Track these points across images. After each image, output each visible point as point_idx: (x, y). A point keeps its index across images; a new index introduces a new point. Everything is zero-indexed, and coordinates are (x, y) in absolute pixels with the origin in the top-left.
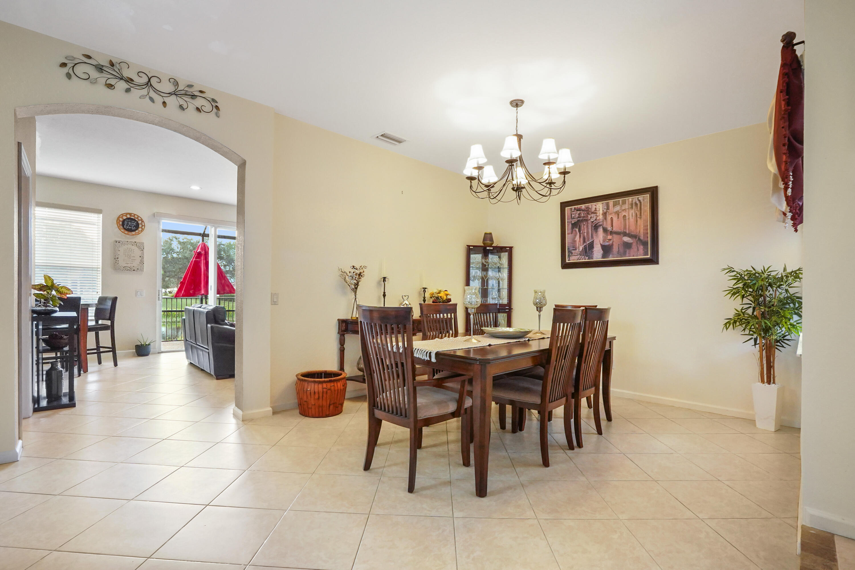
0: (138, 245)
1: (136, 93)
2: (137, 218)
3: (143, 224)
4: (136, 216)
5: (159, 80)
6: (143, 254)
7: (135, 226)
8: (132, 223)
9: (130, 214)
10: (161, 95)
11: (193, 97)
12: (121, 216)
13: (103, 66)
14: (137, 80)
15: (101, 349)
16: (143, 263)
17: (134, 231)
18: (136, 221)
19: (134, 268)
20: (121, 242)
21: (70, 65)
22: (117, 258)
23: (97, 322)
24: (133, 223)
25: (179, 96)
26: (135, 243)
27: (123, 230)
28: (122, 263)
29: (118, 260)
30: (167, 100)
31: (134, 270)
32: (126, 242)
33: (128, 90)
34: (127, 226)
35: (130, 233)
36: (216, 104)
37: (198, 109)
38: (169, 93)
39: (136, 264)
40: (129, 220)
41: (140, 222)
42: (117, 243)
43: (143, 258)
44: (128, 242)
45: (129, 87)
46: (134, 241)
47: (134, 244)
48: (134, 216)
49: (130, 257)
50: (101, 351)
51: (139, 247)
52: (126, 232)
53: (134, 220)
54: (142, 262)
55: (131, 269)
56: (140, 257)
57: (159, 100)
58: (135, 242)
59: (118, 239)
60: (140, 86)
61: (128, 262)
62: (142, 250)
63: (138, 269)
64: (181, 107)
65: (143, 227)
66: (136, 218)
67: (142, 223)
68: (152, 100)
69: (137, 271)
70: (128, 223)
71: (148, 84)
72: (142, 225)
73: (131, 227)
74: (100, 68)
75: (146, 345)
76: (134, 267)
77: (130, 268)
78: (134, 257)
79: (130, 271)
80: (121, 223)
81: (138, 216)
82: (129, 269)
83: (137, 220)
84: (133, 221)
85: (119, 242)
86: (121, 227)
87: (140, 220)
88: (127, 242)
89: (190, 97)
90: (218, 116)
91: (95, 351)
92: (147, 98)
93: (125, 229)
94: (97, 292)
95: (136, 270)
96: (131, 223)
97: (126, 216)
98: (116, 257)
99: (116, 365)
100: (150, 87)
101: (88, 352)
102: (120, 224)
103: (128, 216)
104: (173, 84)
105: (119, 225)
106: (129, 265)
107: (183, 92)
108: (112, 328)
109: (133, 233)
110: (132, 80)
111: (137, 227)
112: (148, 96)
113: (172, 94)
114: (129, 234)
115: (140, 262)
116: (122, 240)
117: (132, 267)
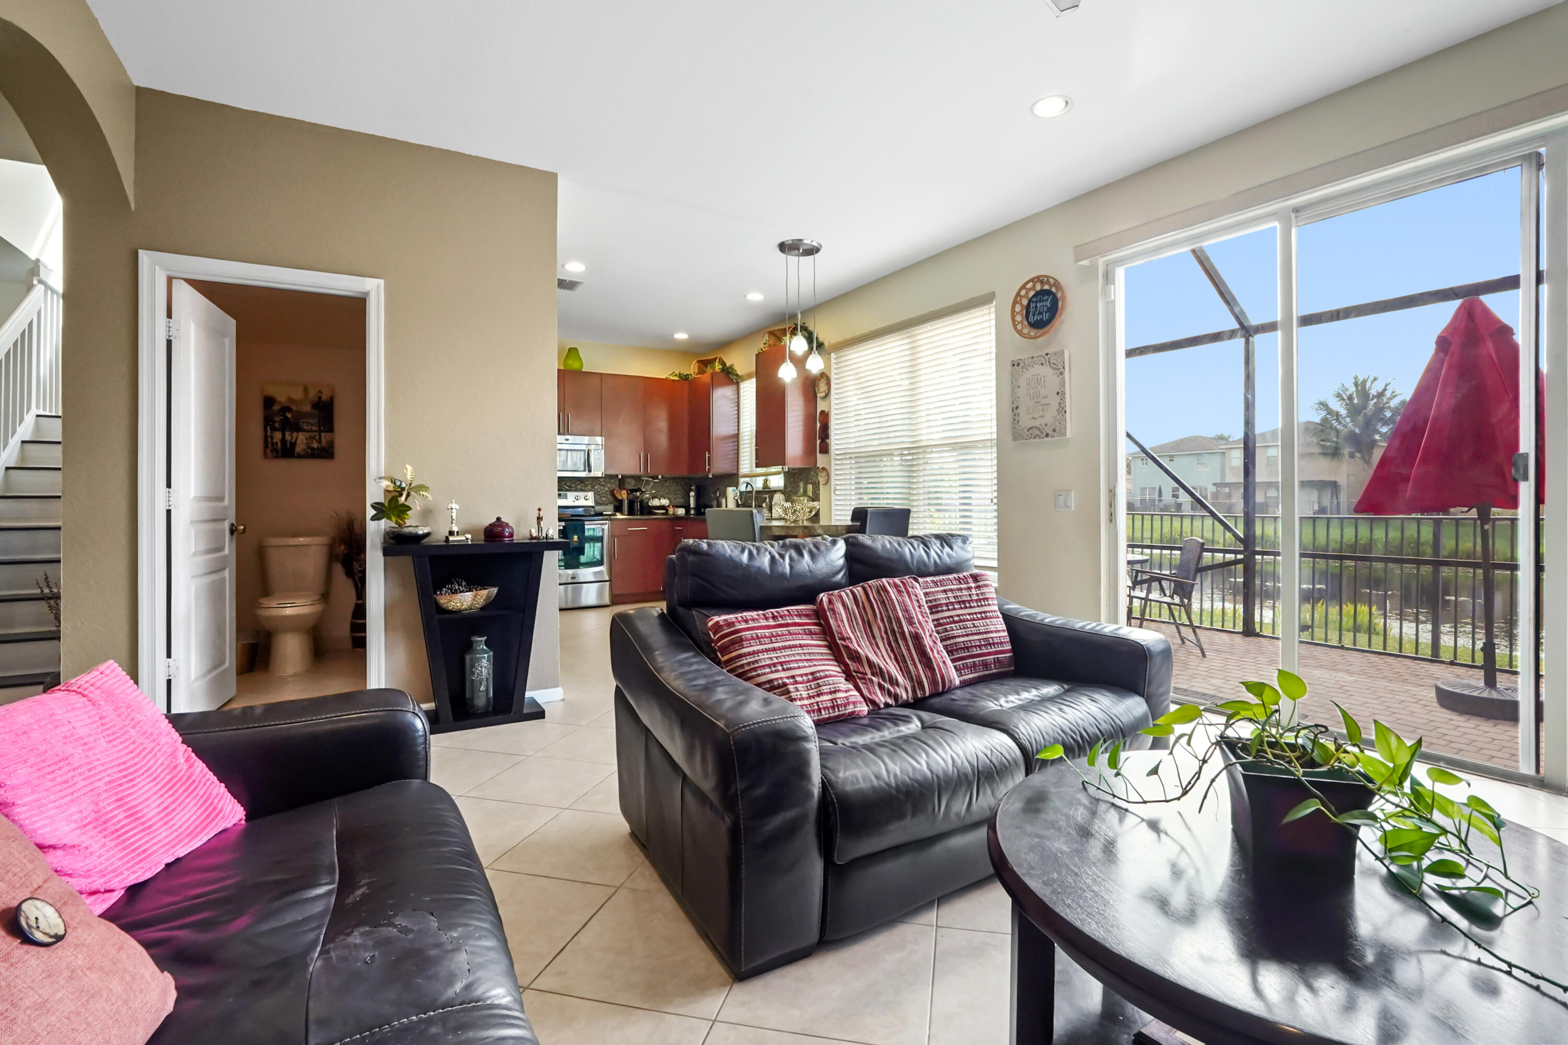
0: (1052, 361)
2: (1055, 284)
3: (1065, 298)
4: (1052, 281)
6: (1063, 384)
7: (1049, 310)
8: (1045, 304)
9: (1042, 280)
12: (1023, 293)
16: (1063, 412)
17: (1048, 322)
18: (1052, 293)
19: (1046, 429)
20: (1022, 364)
22: (1017, 409)
24: (1047, 300)
26: (1047, 357)
27: (1026, 330)
28: (1025, 419)
29: (1019, 411)
31: (1047, 435)
32: (1030, 360)
34: (1034, 315)
35: (1040, 333)
39: (1049, 417)
40: (1039, 298)
41: (1059, 294)
42: (1016, 366)
43: (1063, 395)
44: (1035, 359)
46: (1045, 351)
47: (1045, 362)
48: (1048, 282)
49: (1038, 400)
51: (1055, 367)
52: (1032, 332)
53: (1049, 293)
54: (1062, 410)
55: (1042, 432)
56: (1058, 393)
58: (1048, 354)
59: (1016, 357)
61: (1035, 416)
62: (1061, 374)
63: (1055, 430)
65: (1065, 308)
66: (1053, 286)
67: (1063, 295)
69: (1054, 436)
70: (1036, 307)
72: (1064, 301)
73: (1042, 313)
76: (1046, 425)
77: (1039, 429)
78: (1046, 397)
79: (1040, 437)
80: (1023, 311)
81: (1056, 280)
82: (1038, 433)
83: (1053, 289)
84: (1046, 297)
85: (1019, 365)
86: (1024, 322)
87: (1060, 288)
88: (1033, 357)
93: (1030, 324)
95: (1051, 433)
96: (1042, 304)
97: (1034, 289)
98: (1016, 405)
102: (1021, 315)
103: (1038, 286)
105: (1018, 319)
106: (1037, 423)
109: (1046, 329)
111: (1054, 309)
114: (1037, 336)
115: (1058, 408)
116: (1023, 357)
117: (1043, 426)
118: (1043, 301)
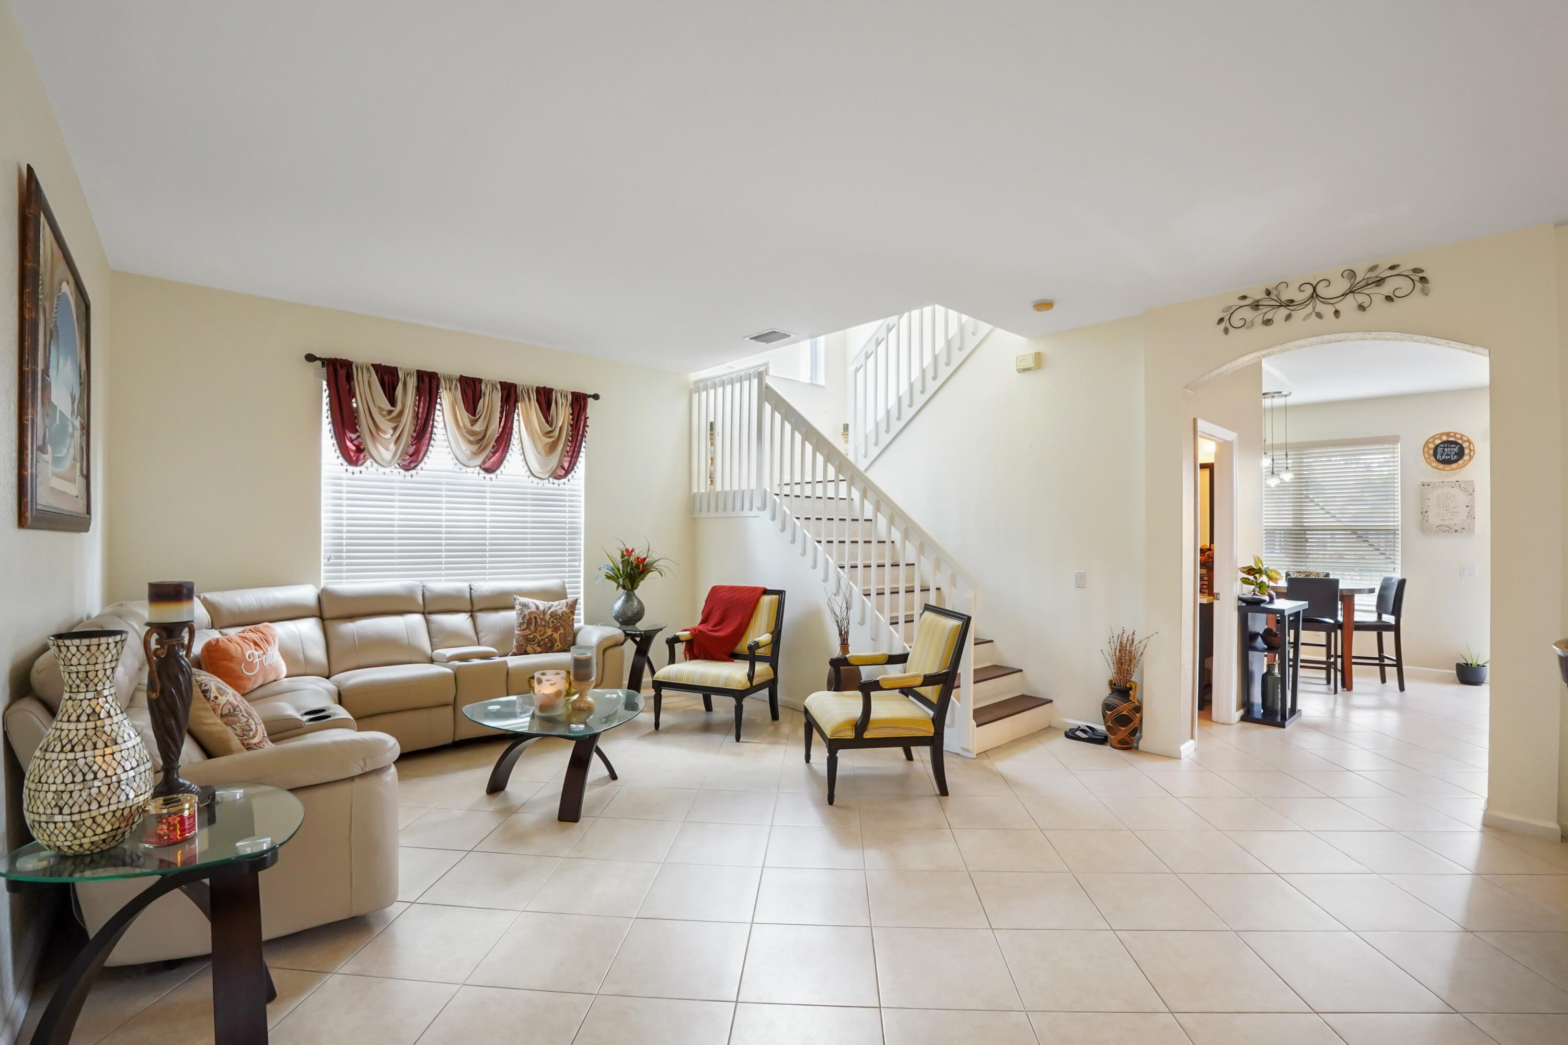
0: (1462, 486)
1: (1299, 315)
2: (1461, 439)
3: (1472, 448)
4: (1458, 436)
5: (1326, 283)
6: (1473, 500)
7: (1456, 454)
8: (1452, 449)
9: (1448, 434)
10: (1330, 304)
11: (1380, 282)
12: (1430, 441)
13: (1258, 301)
14: (1299, 297)
15: (1385, 660)
16: (1472, 518)
17: (1456, 461)
18: (1458, 444)
19: (1456, 528)
20: (1431, 485)
21: (1226, 318)
22: (1426, 512)
23: (1380, 617)
24: (1454, 448)
25: (1357, 291)
26: (1457, 483)
27: (1434, 464)
28: (1434, 520)
29: (1428, 514)
30: (1339, 307)
31: (1456, 531)
32: (1441, 483)
33: (1288, 317)
34: (1442, 455)
35: (1448, 467)
36: (1421, 275)
37: (1389, 298)
38: (1342, 295)
39: (1459, 520)
40: (1446, 445)
41: (1465, 445)
42: (1426, 486)
43: (1473, 507)
44: (1444, 484)
45: (1289, 312)
46: (1454, 479)
47: (1454, 486)
48: (1454, 436)
49: (1448, 509)
50: (1385, 663)
51: (1465, 490)
52: (1441, 466)
53: (1456, 443)
54: (1471, 516)
55: (1451, 529)
56: (1467, 506)
57: (1327, 310)
58: (1457, 481)
59: (1426, 480)
60: (1304, 304)
61: (1445, 518)
62: (1471, 494)
63: (1463, 529)
64: (1362, 308)
65: (1472, 454)
66: (1459, 439)
67: (1470, 446)
68: (1319, 315)
69: (1462, 532)
70: (1444, 451)
71: (1315, 295)
72: (1470, 449)
73: (1449, 455)
74: (1256, 306)
75: (1478, 665)
76: (1455, 525)
77: (1448, 527)
78: (1456, 508)
79: (1449, 532)
80: (1431, 452)
81: (1462, 436)
82: (1447, 529)
83: (1460, 441)
84: (1453, 446)
85: (1428, 485)
86: (1433, 458)
87: (1466, 441)
88: (1443, 482)
89: (1374, 285)
90: (1425, 292)
91: (1377, 662)
92: (1314, 316)
93: (1438, 461)
94: (1394, 569)
95: (1459, 529)
96: (1449, 449)
97: (1441, 439)
98: (1424, 511)
99: (1402, 688)
100: (1316, 299)
101: (1354, 660)
102: (1429, 454)
103: (1445, 438)
104: (1348, 278)
105: (1427, 456)
106: (1446, 523)
107: (1363, 283)
108: (1396, 628)
109: (1454, 466)
110: (1292, 301)
111: (1461, 454)
112: (1314, 313)
113: (1348, 294)
114: (1446, 469)
115: (1467, 515)
116: (1433, 480)
117: (1453, 525)
118: (1451, 448)
